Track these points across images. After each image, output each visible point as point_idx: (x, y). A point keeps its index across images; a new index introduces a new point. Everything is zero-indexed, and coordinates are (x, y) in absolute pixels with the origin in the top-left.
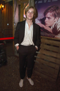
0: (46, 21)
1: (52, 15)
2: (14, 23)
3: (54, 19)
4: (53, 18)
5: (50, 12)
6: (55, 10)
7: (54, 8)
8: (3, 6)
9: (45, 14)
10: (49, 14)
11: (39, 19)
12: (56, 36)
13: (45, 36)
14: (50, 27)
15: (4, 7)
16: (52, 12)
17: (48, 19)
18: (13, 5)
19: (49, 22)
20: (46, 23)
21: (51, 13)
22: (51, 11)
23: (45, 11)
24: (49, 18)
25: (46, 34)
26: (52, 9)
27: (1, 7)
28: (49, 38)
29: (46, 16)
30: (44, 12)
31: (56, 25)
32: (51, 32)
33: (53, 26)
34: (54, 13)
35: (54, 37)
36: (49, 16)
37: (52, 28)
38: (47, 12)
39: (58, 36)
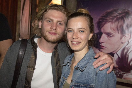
0: (101, 40)
1: (115, 29)
2: (19, 35)
3: (121, 38)
4: (118, 35)
5: (112, 22)
6: (122, 18)
7: (120, 14)
12: (125, 76)
14: (112, 54)
16: (115, 21)
17: (106, 37)
20: (103, 44)
23: (99, 19)
24: (108, 34)
26: (115, 17)
29: (102, 30)
30: (97, 20)
31: (125, 51)
32: (115, 65)
33: (119, 53)
34: (119, 25)
36: (109, 30)
37: (117, 57)
38: (103, 21)
39: (130, 75)
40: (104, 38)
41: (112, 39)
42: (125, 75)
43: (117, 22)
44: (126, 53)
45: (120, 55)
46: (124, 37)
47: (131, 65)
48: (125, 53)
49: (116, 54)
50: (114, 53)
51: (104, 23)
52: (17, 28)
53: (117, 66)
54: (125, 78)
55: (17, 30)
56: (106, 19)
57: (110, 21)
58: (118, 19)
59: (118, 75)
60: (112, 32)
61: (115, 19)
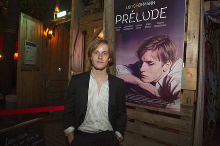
0: (142, 69)
1: (156, 57)
3: (162, 66)
4: (159, 63)
5: (152, 50)
6: (162, 45)
7: (160, 41)
8: (51, 32)
9: (140, 54)
10: (149, 55)
11: (127, 64)
13: (142, 103)
14: (154, 83)
15: (54, 34)
16: (156, 49)
17: (147, 66)
18: (71, 30)
19: (151, 73)
20: (144, 74)
21: (154, 52)
22: (153, 46)
23: (139, 48)
24: (149, 63)
25: (145, 99)
26: (155, 44)
27: (48, 33)
28: (151, 108)
29: (143, 59)
30: (137, 49)
31: (167, 80)
32: (158, 95)
33: (161, 82)
34: (160, 52)
35: (164, 107)
36: (149, 59)
37: (159, 86)
38: (143, 50)
39: (174, 105)
40: (145, 67)
41: (153, 67)
42: (169, 105)
43: (157, 49)
44: (169, 81)
45: (161, 85)
46: (165, 65)
47: (173, 94)
48: (167, 82)
49: (157, 83)
50: (155, 82)
51: (144, 51)
52: (70, 62)
53: (160, 96)
54: (168, 109)
55: (70, 64)
56: (146, 47)
57: (150, 49)
58: (158, 47)
59: (162, 105)
60: (153, 60)
61: (155, 46)
